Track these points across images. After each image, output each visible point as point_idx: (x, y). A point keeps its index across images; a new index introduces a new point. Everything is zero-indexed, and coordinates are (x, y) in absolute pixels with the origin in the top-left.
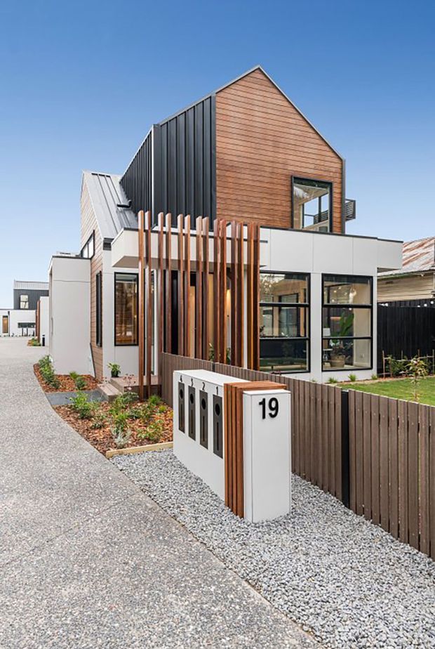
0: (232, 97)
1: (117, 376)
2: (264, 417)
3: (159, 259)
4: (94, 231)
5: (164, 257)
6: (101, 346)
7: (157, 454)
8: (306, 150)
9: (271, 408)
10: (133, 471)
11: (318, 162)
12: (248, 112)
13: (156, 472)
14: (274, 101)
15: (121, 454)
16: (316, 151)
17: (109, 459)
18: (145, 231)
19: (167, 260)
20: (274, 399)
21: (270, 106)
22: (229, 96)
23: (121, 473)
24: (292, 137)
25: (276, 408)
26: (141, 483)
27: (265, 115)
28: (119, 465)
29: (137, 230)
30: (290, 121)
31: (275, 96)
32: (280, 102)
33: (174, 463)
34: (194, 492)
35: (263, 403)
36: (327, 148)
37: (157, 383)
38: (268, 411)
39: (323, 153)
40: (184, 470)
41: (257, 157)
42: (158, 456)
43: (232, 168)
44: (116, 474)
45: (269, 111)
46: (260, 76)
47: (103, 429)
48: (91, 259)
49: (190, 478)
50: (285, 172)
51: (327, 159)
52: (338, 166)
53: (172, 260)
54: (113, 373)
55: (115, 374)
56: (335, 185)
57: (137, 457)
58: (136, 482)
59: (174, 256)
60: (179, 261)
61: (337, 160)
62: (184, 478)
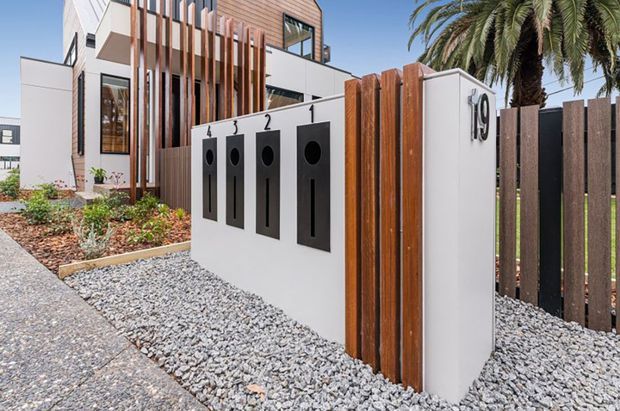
1: (102, 182)
3: (157, 46)
4: (76, 34)
5: (164, 44)
6: (83, 154)
7: (163, 263)
10: (113, 297)
11: (303, 8)
13: (164, 293)
15: (91, 269)
17: (63, 280)
18: (139, 8)
19: (167, 48)
23: (84, 305)
26: (131, 323)
28: (83, 290)
29: (129, 5)
33: (196, 274)
34: (256, 329)
37: (154, 185)
40: (220, 284)
42: (163, 265)
44: (73, 310)
47: (67, 235)
48: (73, 66)
49: (237, 297)
50: (278, 8)
51: (310, 7)
52: (319, 15)
53: (174, 50)
54: (95, 178)
55: (99, 180)
56: (316, 29)
57: (124, 270)
58: (118, 324)
59: (175, 45)
60: (182, 52)
61: (318, 10)
62: (225, 299)
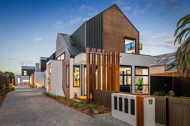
0: (108, 13)
2: (149, 104)
4: (65, 52)
6: (69, 87)
8: (128, 29)
9: (151, 102)
11: (132, 33)
12: (112, 18)
14: (119, 14)
15: (98, 116)
16: (131, 30)
17: (95, 118)
20: (152, 100)
21: (119, 16)
22: (107, 13)
23: (101, 121)
24: (124, 25)
25: (152, 102)
27: (117, 19)
28: (99, 119)
30: (124, 20)
31: (119, 13)
32: (121, 15)
35: (149, 100)
36: (134, 29)
38: (150, 102)
39: (133, 30)
41: (115, 31)
43: (108, 34)
45: (118, 17)
46: (116, 7)
48: (63, 60)
50: (122, 35)
51: (134, 32)
52: (137, 34)
54: (75, 95)
56: (137, 39)
57: (102, 117)
61: (137, 32)
